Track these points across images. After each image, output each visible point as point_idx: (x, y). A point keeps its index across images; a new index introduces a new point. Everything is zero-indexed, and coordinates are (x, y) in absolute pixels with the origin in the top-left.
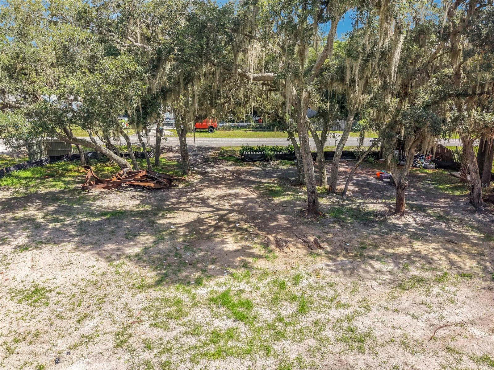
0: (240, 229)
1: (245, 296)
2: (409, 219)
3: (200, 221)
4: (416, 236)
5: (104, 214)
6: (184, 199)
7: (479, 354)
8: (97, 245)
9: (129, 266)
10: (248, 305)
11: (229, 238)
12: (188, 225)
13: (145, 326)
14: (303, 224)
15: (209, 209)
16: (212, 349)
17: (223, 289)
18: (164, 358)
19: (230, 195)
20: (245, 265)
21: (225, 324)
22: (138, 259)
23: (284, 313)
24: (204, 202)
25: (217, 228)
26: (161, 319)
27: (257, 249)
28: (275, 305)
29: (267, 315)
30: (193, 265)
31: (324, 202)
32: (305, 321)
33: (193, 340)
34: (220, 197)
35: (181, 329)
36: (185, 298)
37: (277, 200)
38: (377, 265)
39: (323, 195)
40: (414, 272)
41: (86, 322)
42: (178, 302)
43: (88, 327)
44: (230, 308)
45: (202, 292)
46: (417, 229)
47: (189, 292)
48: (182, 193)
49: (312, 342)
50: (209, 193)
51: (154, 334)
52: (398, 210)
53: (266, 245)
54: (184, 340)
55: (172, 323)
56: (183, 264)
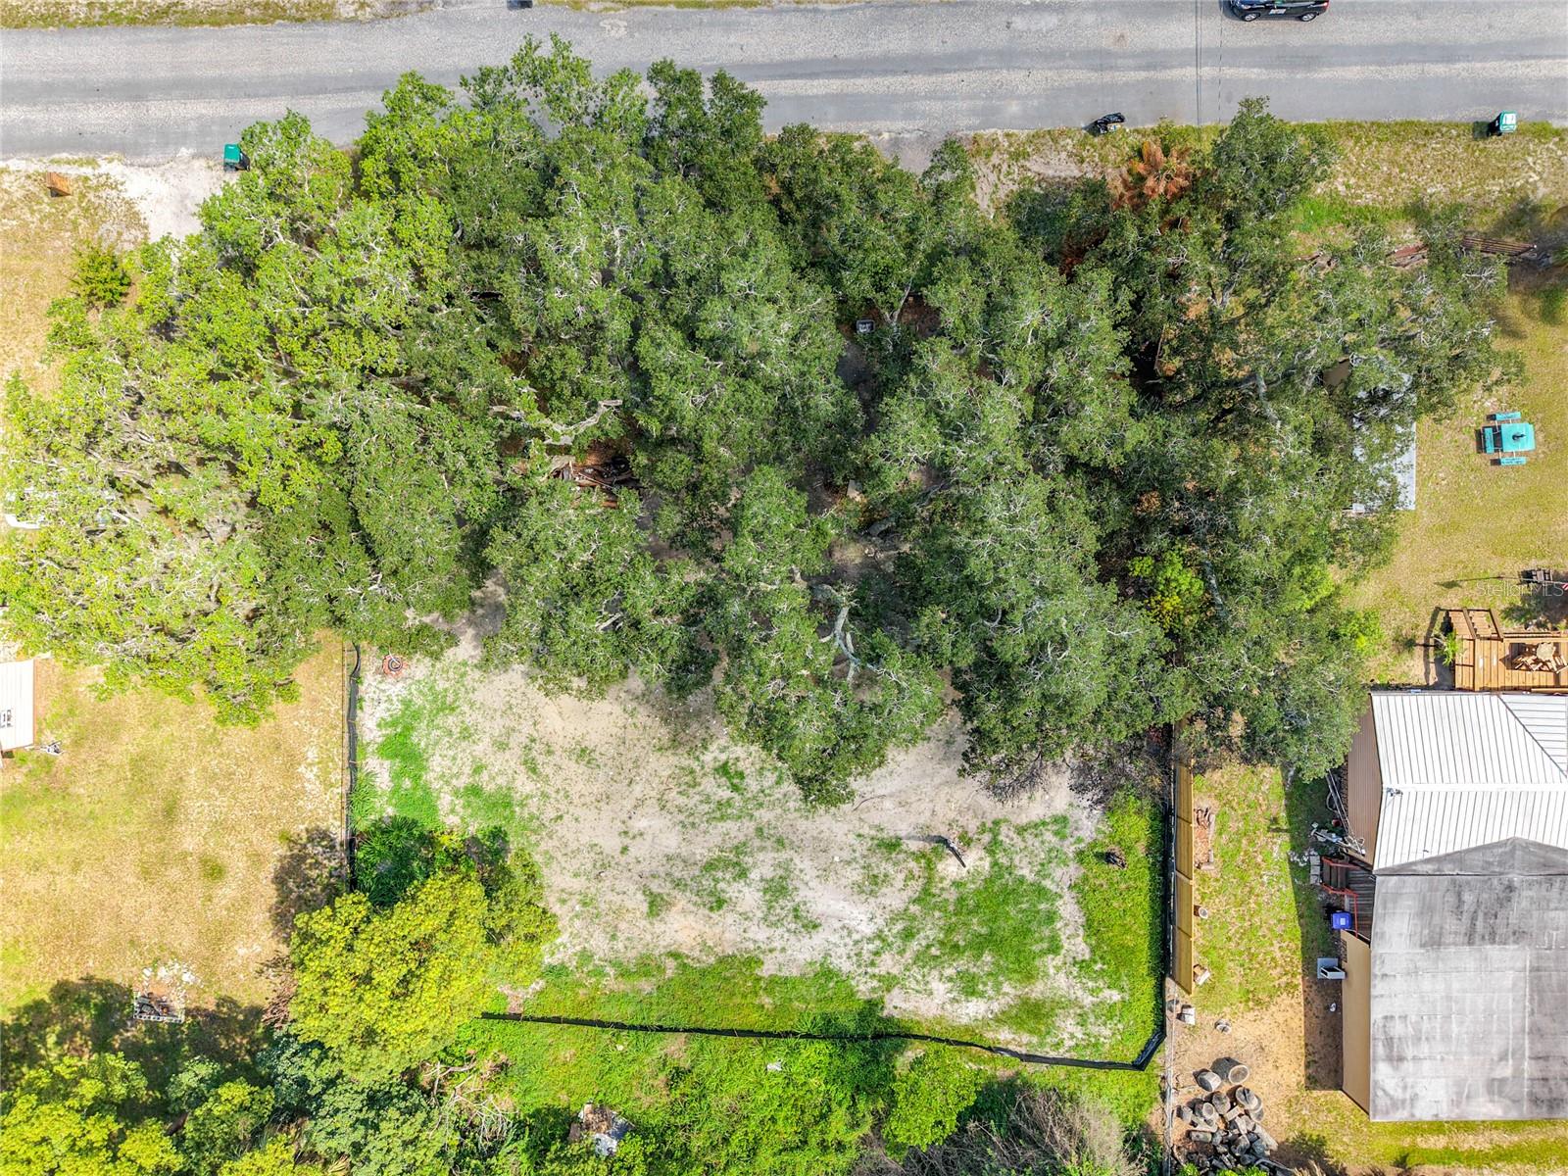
1: (741, 766)
7: (877, 822)
9: (642, 715)
10: (741, 775)
13: (674, 794)
16: (718, 814)
17: (723, 757)
18: (691, 819)
21: (725, 794)
23: (766, 784)
26: (684, 787)
28: (761, 774)
30: (697, 714)
33: (706, 808)
35: (697, 797)
36: (695, 765)
41: (633, 785)
42: (692, 772)
43: (637, 789)
44: (729, 779)
45: (708, 757)
47: (698, 759)
49: (779, 811)
51: (682, 800)
54: (701, 807)
55: (691, 791)
56: (687, 716)
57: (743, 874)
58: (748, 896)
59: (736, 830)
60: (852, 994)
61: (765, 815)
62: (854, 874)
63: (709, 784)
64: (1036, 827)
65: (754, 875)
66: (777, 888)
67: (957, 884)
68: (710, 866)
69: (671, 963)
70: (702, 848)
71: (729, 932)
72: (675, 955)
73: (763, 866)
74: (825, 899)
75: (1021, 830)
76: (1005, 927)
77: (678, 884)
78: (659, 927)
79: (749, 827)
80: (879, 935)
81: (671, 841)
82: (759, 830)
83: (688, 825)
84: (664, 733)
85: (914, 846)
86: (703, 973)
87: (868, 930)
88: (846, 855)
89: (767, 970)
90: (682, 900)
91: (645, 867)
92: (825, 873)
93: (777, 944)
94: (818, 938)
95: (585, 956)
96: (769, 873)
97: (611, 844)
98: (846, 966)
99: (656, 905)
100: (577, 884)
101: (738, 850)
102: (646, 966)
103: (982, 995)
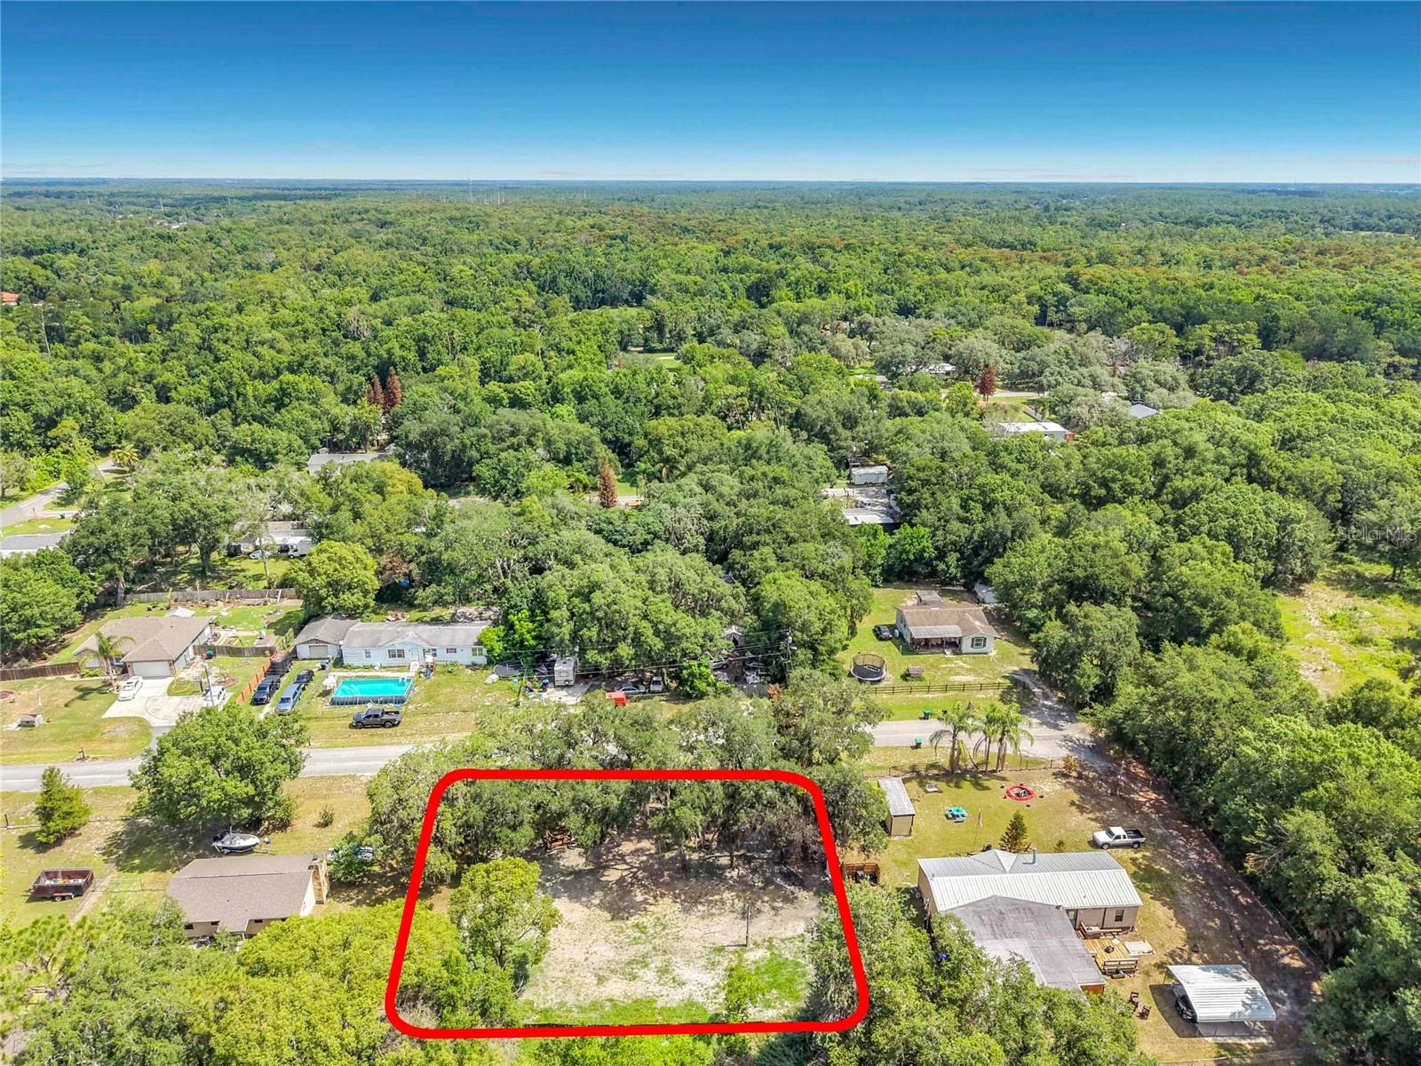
0: (644, 886)
1: (645, 924)
2: (735, 873)
3: (622, 879)
4: (731, 888)
5: (571, 873)
6: (610, 857)
7: (712, 942)
8: (577, 899)
9: (598, 911)
10: (645, 928)
11: (638, 893)
12: (617, 882)
13: (612, 937)
14: (678, 879)
15: (626, 867)
16: (634, 943)
17: (636, 922)
18: (620, 945)
19: (637, 850)
20: (645, 909)
21: (637, 934)
22: (600, 906)
23: (658, 930)
24: (622, 857)
25: (632, 884)
26: (617, 934)
27: (651, 900)
28: (655, 927)
29: (652, 931)
30: (624, 909)
31: (695, 856)
32: (663, 933)
33: (628, 940)
34: (633, 853)
35: (624, 937)
36: (623, 925)
37: (668, 855)
38: (700, 907)
39: (693, 850)
40: (714, 911)
41: (593, 935)
42: (622, 928)
43: (594, 937)
44: (639, 929)
45: (629, 922)
46: (735, 881)
47: (624, 923)
48: (609, 851)
49: (664, 939)
50: (627, 847)
51: (616, 938)
52: (731, 867)
53: (655, 897)
54: (625, 941)
55: (621, 935)
56: (620, 910)
57: (646, 965)
58: (650, 975)
59: (643, 948)
60: (705, 1011)
61: (657, 942)
62: (703, 962)
63: (629, 932)
64: (791, 939)
65: (652, 966)
66: (664, 971)
67: (754, 962)
68: (629, 963)
69: (608, 1004)
70: (625, 958)
71: (638, 989)
72: (611, 1000)
73: (658, 961)
74: (689, 973)
75: (783, 941)
76: (782, 980)
77: (612, 971)
78: (602, 989)
79: (650, 947)
80: (718, 986)
81: (611, 955)
82: (654, 948)
83: (619, 947)
84: (609, 916)
85: (731, 949)
86: (625, 1008)
87: (712, 984)
88: (698, 955)
89: (660, 1004)
90: (614, 978)
91: (596, 966)
92: (687, 963)
93: (665, 993)
94: (686, 989)
95: (562, 1004)
96: (659, 964)
97: (580, 958)
98: (701, 1000)
99: (601, 980)
100: (561, 975)
101: (643, 956)
102: (595, 1006)
103: (774, 1008)
